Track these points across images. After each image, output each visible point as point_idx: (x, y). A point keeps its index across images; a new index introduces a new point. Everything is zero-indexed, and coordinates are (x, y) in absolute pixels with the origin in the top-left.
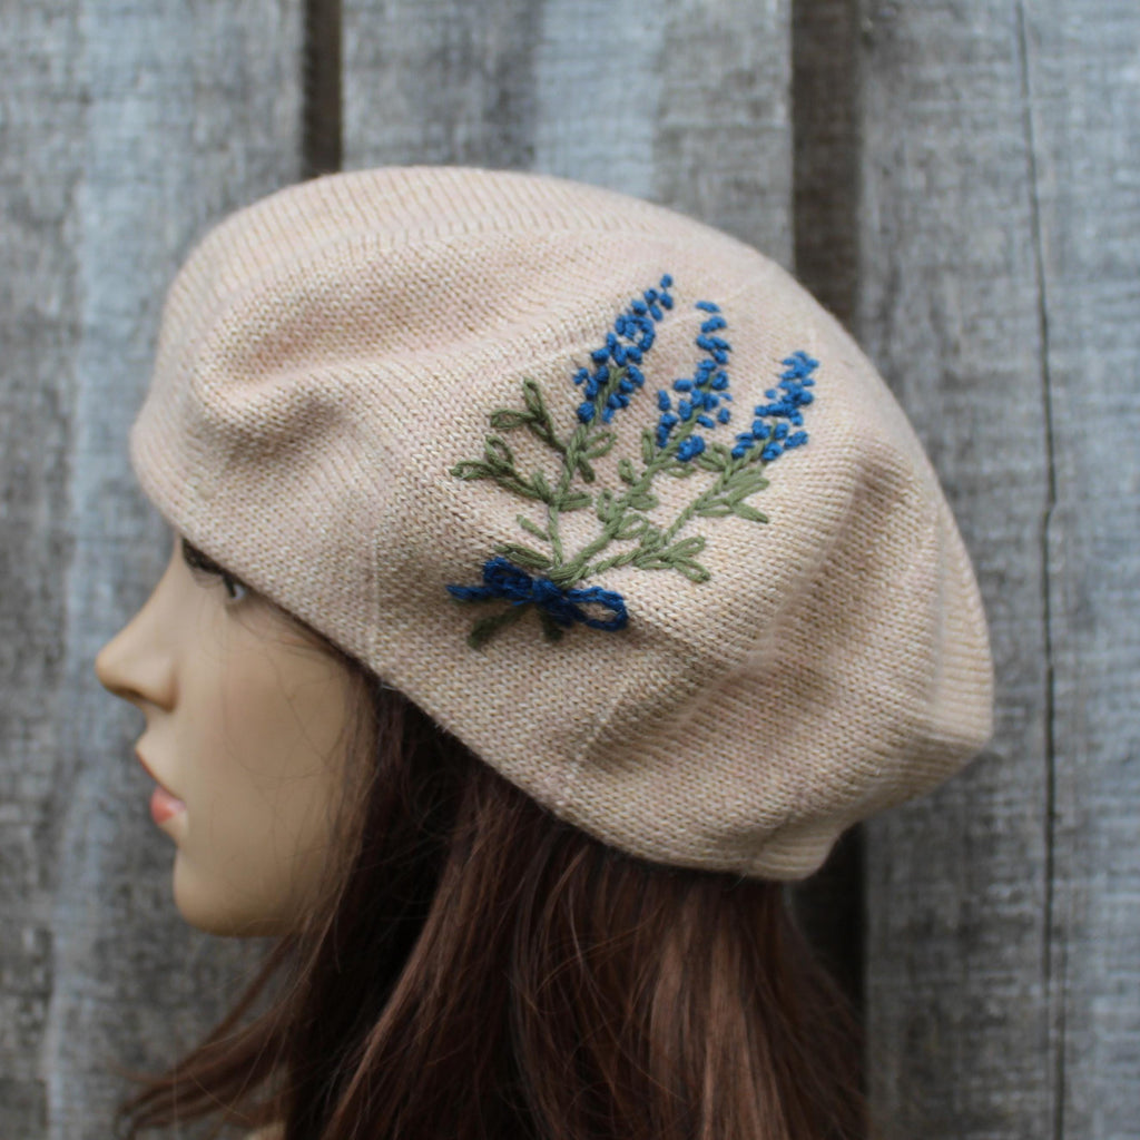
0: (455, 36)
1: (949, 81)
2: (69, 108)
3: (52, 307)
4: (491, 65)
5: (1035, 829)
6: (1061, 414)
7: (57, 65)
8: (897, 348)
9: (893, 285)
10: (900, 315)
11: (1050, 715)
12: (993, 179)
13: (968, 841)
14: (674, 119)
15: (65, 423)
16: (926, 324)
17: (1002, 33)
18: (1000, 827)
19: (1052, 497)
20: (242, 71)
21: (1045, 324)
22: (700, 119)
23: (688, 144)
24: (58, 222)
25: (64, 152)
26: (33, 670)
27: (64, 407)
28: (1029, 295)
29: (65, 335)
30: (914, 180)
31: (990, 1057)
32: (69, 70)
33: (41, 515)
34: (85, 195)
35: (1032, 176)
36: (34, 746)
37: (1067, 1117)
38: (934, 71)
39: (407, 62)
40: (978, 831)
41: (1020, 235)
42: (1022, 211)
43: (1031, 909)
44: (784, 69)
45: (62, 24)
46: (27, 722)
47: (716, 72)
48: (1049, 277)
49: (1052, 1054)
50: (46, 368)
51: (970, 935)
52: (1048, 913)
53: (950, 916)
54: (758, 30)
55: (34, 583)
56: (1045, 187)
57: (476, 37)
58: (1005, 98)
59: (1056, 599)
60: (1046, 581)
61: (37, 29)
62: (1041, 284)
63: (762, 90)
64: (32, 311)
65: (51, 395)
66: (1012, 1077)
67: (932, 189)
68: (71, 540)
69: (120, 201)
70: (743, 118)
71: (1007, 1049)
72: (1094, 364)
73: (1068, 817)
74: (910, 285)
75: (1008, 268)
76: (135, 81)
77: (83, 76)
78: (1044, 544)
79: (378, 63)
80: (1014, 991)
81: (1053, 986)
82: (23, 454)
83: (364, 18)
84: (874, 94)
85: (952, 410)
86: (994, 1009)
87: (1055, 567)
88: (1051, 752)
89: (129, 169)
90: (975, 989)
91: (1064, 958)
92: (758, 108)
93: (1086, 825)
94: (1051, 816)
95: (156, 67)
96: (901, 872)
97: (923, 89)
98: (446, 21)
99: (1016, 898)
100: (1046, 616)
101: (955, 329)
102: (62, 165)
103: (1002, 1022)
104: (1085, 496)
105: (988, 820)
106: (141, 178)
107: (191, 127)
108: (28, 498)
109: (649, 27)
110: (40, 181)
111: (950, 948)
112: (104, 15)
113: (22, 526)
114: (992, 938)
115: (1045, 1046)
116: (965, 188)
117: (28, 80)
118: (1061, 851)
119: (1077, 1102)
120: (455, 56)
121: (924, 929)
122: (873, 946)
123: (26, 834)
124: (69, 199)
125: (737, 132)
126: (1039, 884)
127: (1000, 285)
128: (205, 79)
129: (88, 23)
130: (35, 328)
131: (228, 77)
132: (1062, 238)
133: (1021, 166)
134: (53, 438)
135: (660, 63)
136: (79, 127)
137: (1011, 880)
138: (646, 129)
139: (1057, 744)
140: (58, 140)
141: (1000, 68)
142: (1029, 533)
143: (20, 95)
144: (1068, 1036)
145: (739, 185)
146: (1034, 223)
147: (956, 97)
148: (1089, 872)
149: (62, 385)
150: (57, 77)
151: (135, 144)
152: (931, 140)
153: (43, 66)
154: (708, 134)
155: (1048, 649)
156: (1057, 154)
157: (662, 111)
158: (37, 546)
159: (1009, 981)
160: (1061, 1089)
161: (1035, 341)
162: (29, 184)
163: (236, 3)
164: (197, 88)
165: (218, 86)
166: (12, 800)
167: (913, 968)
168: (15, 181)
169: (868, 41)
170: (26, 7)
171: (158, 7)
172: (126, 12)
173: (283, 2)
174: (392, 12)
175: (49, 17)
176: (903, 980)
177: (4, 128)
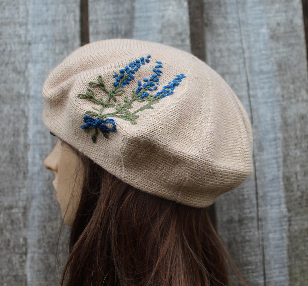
0: (115, 27)
1: (224, 33)
2: (26, 46)
3: (23, 91)
4: (123, 33)
5: (253, 197)
6: (253, 104)
7: (23, 37)
12: (235, 54)
13: (239, 200)
14: (165, 43)
15: (27, 118)
17: (235, 22)
18: (246, 196)
19: (252, 122)
20: (66, 36)
21: (248, 85)
22: (170, 43)
24: (24, 72)
25: (25, 56)
26: (21, 176)
27: (26, 114)
28: (244, 78)
29: (26, 98)
30: (218, 54)
31: (247, 249)
32: (26, 38)
33: (22, 139)
34: (30, 66)
35: (244, 52)
36: (21, 194)
37: (265, 261)
38: (221, 31)
39: (104, 33)
40: (241, 198)
41: (242, 66)
42: (241, 61)
43: (254, 215)
44: (188, 32)
45: (24, 27)
46: (19, 188)
47: (173, 33)
48: (249, 74)
49: (261, 247)
50: (22, 106)
51: (241, 221)
52: (258, 215)
53: (236, 218)
54: (182, 24)
55: (20, 155)
56: (247, 55)
57: (119, 27)
58: (237, 36)
61: (18, 28)
62: (247, 76)
63: (184, 36)
64: (18, 92)
65: (23, 112)
66: (253, 253)
67: (222, 56)
68: (29, 145)
69: (39, 66)
70: (179, 43)
71: (251, 247)
72: (259, 93)
73: (261, 193)
75: (239, 73)
76: (41, 39)
77: (29, 39)
79: (97, 33)
80: (251, 234)
81: (260, 232)
82: (17, 125)
83: (94, 24)
84: (208, 36)
86: (247, 238)
88: (256, 179)
89: (40, 59)
90: (243, 234)
91: (262, 226)
92: (183, 41)
93: (265, 195)
94: (257, 193)
95: (46, 36)
96: (225, 208)
97: (219, 35)
98: (113, 24)
99: (251, 212)
102: (25, 59)
103: (249, 241)
104: (259, 122)
105: (243, 195)
106: (43, 61)
107: (55, 49)
108: (18, 136)
109: (158, 23)
110: (20, 63)
111: (236, 225)
112: (34, 25)
113: (18, 142)
114: (246, 222)
115: (259, 246)
116: (229, 56)
117: (16, 40)
118: (260, 201)
119: (267, 258)
120: (115, 31)
121: (230, 221)
123: (20, 215)
124: (26, 67)
125: (178, 46)
126: (255, 209)
127: (238, 77)
128: (58, 38)
129: (30, 27)
130: (19, 96)
131: (63, 38)
132: (251, 66)
133: (240, 51)
134: (24, 121)
135: (161, 32)
136: (29, 50)
137: (249, 208)
139: (257, 177)
140: (23, 53)
141: (235, 30)
143: (14, 43)
144: (265, 243)
146: (244, 63)
147: (226, 36)
148: (266, 205)
149: (26, 109)
150: (23, 39)
151: (42, 54)
152: (222, 46)
153: (20, 37)
156: (249, 48)
157: (162, 42)
158: (21, 147)
159: (250, 232)
160: (264, 255)
161: (246, 88)
162: (17, 64)
163: (64, 21)
164: (56, 41)
165: (61, 40)
166: (16, 207)
167: (229, 230)
168: (14, 63)
169: (206, 25)
170: (15, 24)
171: (46, 23)
172: (39, 24)
173: (75, 21)
174: (100, 22)
175: (21, 26)
176: (227, 233)
177: (10, 51)
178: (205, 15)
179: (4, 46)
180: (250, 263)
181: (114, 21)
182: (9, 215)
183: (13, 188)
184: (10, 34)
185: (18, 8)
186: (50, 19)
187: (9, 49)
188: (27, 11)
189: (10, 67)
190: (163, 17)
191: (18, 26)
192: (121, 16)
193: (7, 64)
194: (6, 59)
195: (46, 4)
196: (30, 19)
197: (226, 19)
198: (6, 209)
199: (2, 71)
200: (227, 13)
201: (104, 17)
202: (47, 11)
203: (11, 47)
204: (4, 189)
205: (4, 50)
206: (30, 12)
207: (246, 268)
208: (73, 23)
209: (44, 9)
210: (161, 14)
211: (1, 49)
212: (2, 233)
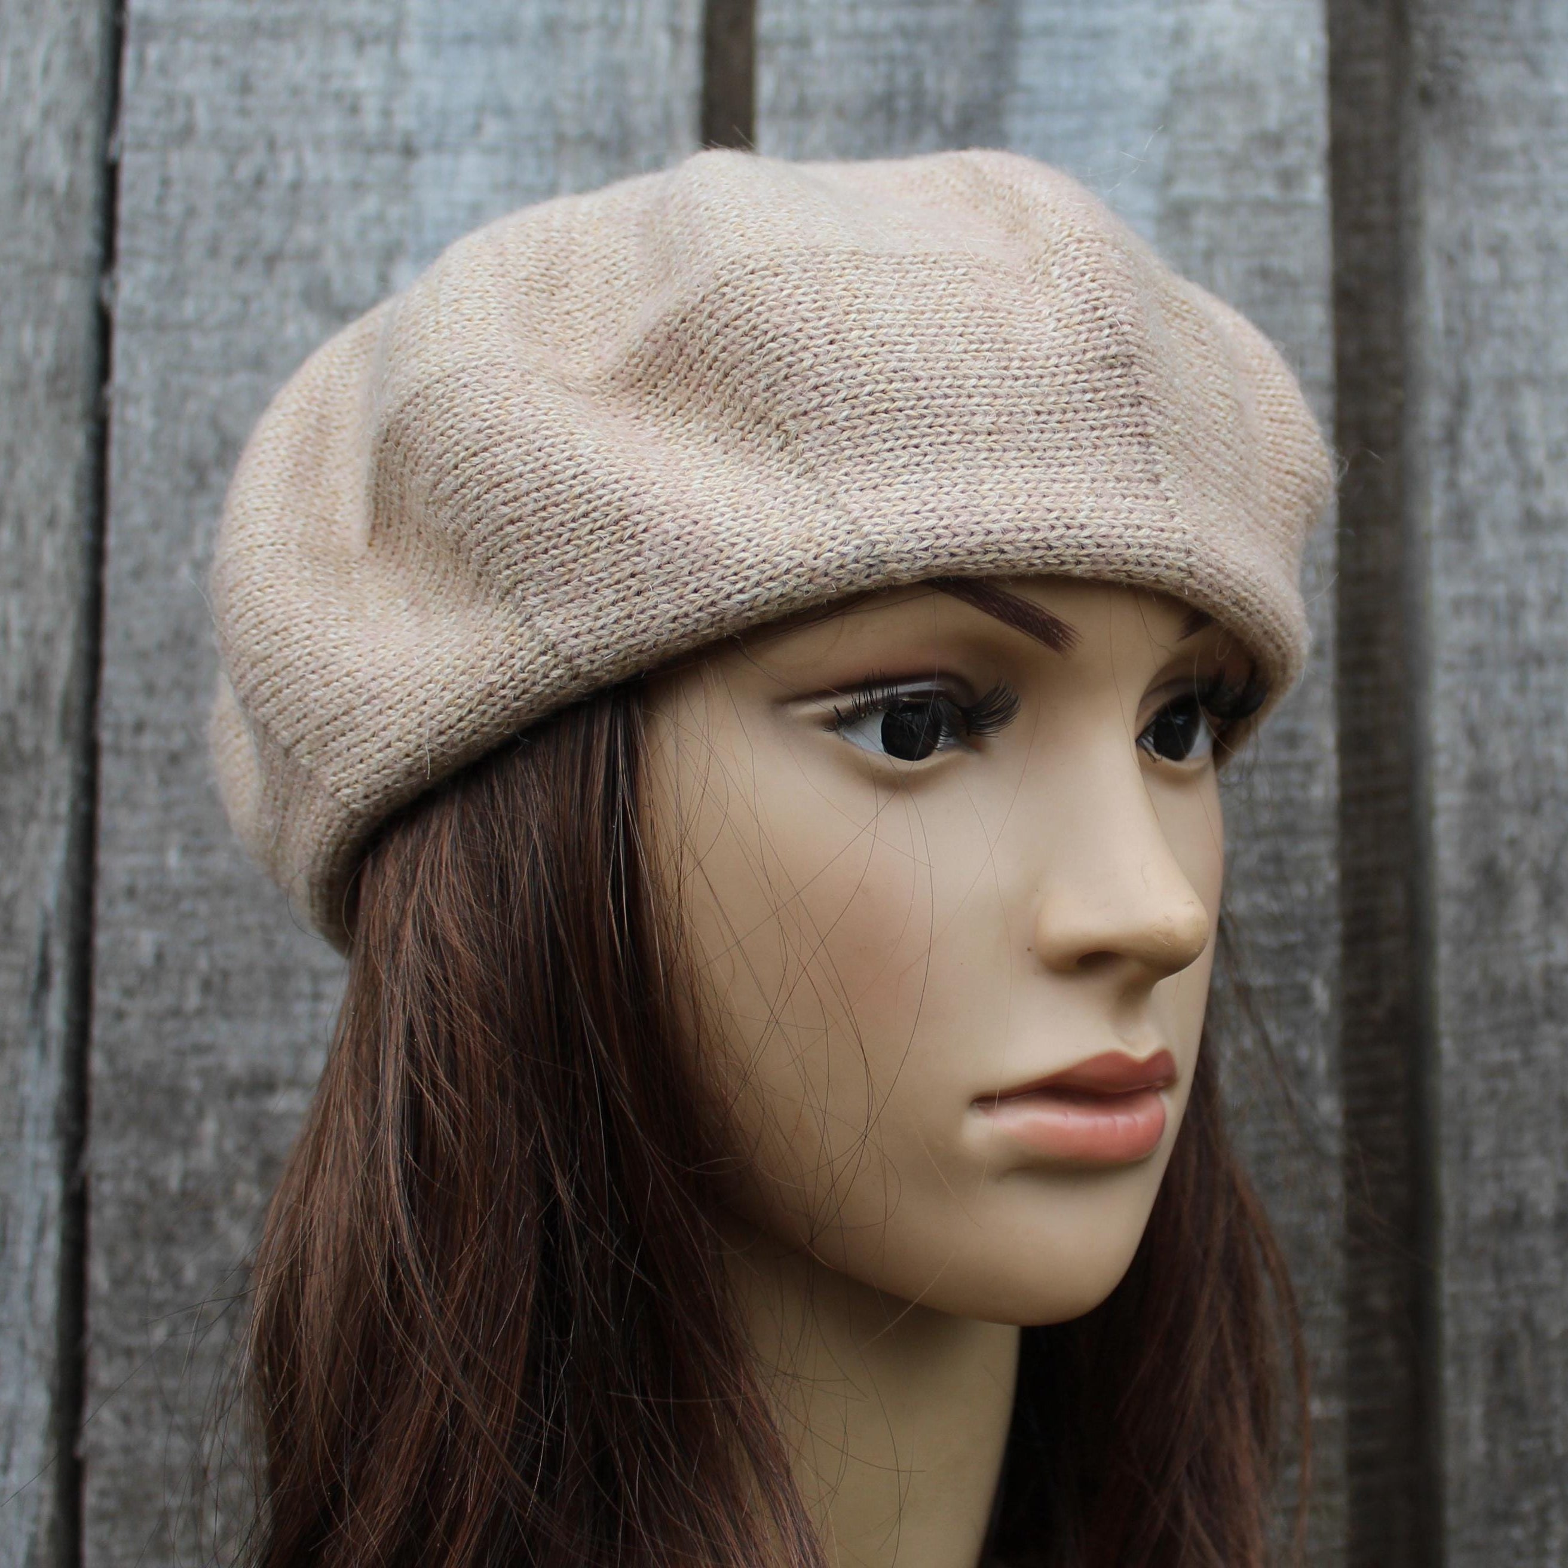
0: (903, 77)
1: (1525, 149)
2: (386, 162)
4: (949, 117)
7: (371, 105)
8: (1467, 478)
9: (1461, 399)
10: (1469, 437)
14: (1183, 189)
16: (1501, 450)
20: (620, 118)
22: (1215, 190)
23: (1201, 221)
25: (380, 218)
30: (1484, 268)
32: (387, 113)
38: (1506, 137)
39: (840, 111)
44: (1320, 132)
45: (378, 53)
47: (1233, 132)
53: (1543, 1201)
54: (1286, 82)
57: (930, 81)
61: (344, 58)
63: (1293, 155)
67: (1507, 282)
70: (1269, 190)
74: (1482, 401)
76: (477, 128)
77: (405, 121)
79: (803, 110)
83: (784, 54)
84: (1435, 162)
85: (1536, 557)
92: (1288, 179)
95: (505, 111)
96: (1483, 1146)
97: (1495, 159)
98: (891, 58)
101: (1537, 456)
102: (376, 236)
107: (552, 188)
109: (1150, 73)
110: (346, 255)
111: (1543, 1242)
112: (435, 43)
116: (1545, 282)
117: (332, 123)
120: (903, 104)
121: (1511, 1220)
122: (1448, 1244)
124: (384, 279)
125: (1262, 206)
128: (572, 129)
129: (413, 53)
131: (601, 126)
135: (1163, 120)
136: (401, 187)
138: (1147, 202)
140: (371, 204)
143: (319, 143)
145: (1265, 274)
147: (1533, 168)
150: (371, 122)
151: (476, 210)
152: (1507, 222)
153: (352, 107)
154: (1226, 209)
157: (1168, 180)
162: (330, 259)
163: (613, 31)
164: (560, 139)
165: (587, 138)
166: (293, 1083)
167: (1499, 1269)
168: (312, 255)
169: (1426, 97)
170: (328, 31)
171: (509, 35)
172: (466, 39)
173: (675, 32)
174: (821, 47)
175: (360, 44)
176: (1487, 1285)
177: (296, 186)
178: (1420, 41)
179: (258, 157)
181: (898, 46)
182: (254, 1128)
183: (282, 973)
184: (296, 91)
186: (530, 15)
187: (288, 172)
189: (291, 276)
190: (1180, 36)
191: (343, 43)
192: (940, 15)
193: (271, 261)
194: (271, 230)
197: (1535, 66)
198: (232, 1089)
199: (246, 300)
200: (1543, 36)
201: (844, 22)
203: (299, 162)
204: (226, 975)
205: (259, 181)
208: (663, 42)
210: (1168, 20)
211: (245, 171)
212: (208, 1225)
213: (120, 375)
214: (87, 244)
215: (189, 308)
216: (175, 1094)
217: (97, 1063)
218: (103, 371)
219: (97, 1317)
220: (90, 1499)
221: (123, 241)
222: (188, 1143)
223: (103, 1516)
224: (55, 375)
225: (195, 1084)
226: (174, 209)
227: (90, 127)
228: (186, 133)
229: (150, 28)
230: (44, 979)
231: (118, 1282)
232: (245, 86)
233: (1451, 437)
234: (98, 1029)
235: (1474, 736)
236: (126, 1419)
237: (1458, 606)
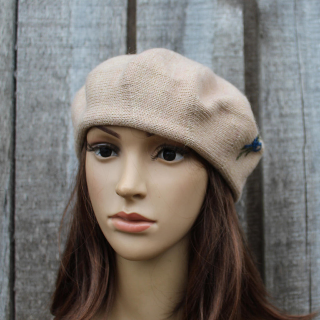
0: (164, 33)
1: (280, 46)
2: (68, 50)
3: (63, 99)
4: (173, 41)
5: (303, 220)
6: (307, 123)
7: (64, 39)
8: (270, 108)
9: (268, 93)
10: (270, 100)
11: (306, 193)
12: (291, 69)
13: (288, 223)
14: (217, 54)
15: (66, 127)
16: (276, 102)
17: (292, 35)
18: (295, 219)
19: (305, 142)
20: (111, 41)
21: (303, 102)
22: (222, 54)
23: (220, 60)
24: (65, 78)
25: (67, 60)
26: (59, 188)
27: (66, 123)
28: (299, 96)
29: (66, 105)
30: (272, 69)
31: (294, 274)
32: (67, 41)
33: (60, 150)
34: (71, 71)
35: (299, 68)
36: (59, 208)
37: (312, 288)
38: (277, 44)
39: (152, 40)
40: (290, 220)
41: (297, 82)
42: (297, 77)
43: (303, 239)
44: (242, 43)
45: (66, 29)
46: (57, 201)
47: (226, 43)
48: (304, 91)
49: (308, 273)
50: (62, 114)
51: (289, 245)
52: (307, 240)
53: (284, 241)
54: (236, 34)
55: (59, 167)
56: (303, 71)
57: (169, 34)
58: (293, 50)
59: (307, 166)
60: (304, 162)
61: (59, 30)
62: (302, 93)
63: (237, 47)
64: (58, 99)
65: (63, 120)
66: (299, 279)
67: (277, 71)
68: (68, 156)
69: (80, 72)
70: (232, 54)
71: (298, 272)
72: (314, 112)
73: (310, 216)
74: (272, 93)
75: (294, 89)
76: (84, 44)
77: (71, 42)
78: (304, 153)
79: (145, 40)
80: (299, 258)
81: (308, 256)
82: (56, 135)
83: (142, 29)
84: (263, 49)
85: (282, 122)
86: (295, 262)
87: (307, 158)
88: (306, 201)
89: (83, 65)
90: (290, 258)
91: (310, 250)
92: (236, 52)
93: (315, 219)
94: (307, 217)
95: (90, 40)
96: (273, 231)
97: (274, 48)
98: (162, 30)
99: (299, 236)
100: (305, 170)
101: (282, 103)
102: (66, 64)
103: (296, 265)
104: (313, 142)
105: (292, 218)
106: (86, 67)
107: (99, 55)
108: (57, 146)
109: (210, 32)
110: (60, 67)
111: (284, 248)
112: (76, 27)
113: (56, 153)
114: (294, 246)
115: (306, 271)
116: (284, 71)
117: (57, 43)
118: (309, 224)
119: (314, 283)
120: (164, 38)
121: (278, 244)
122: (266, 248)
123: (57, 230)
124: (67, 72)
125: (231, 57)
126: (304, 233)
127: (293, 93)
128: (102, 43)
129: (72, 29)
130: (59, 104)
131: (108, 43)
132: (306, 83)
133: (296, 66)
134: (64, 131)
135: (213, 41)
136: (70, 54)
137: (298, 232)
138: (209, 56)
139: (308, 200)
140: (65, 58)
141: (292, 43)
142: (300, 151)
143: (55, 46)
144: (312, 268)
145: (232, 70)
146: (300, 79)
147: (282, 50)
148: (315, 229)
149: (66, 118)
150: (64, 42)
151: (84, 59)
152: (277, 60)
153: (61, 39)
154: (224, 58)
155: (305, 177)
156: (305, 63)
157: (213, 52)
158: (59, 158)
159: (298, 256)
160: (310, 280)
161: (300, 106)
162: (57, 69)
163: (110, 25)
164: (100, 46)
165: (105, 45)
166: (53, 221)
167: (276, 253)
168: (54, 67)
169: (262, 36)
170: (56, 25)
171: (90, 26)
172: (82, 27)
173: (122, 25)
174: (149, 28)
175: (62, 27)
176: (274, 256)
177: (51, 55)
178: (260, 26)
179: (43, 49)
180: (295, 289)
181: (163, 28)
182: (46, 230)
183: (50, 201)
184: (50, 37)
185: (59, 9)
186: (94, 22)
187: (49, 52)
188: (70, 12)
189: (50, 71)
190: (216, 25)
191: (59, 27)
192: (171, 22)
193: (46, 69)
194: (46, 63)
195: (91, 5)
196: (73, 20)
197: (282, 31)
198: (42, 222)
199: (41, 76)
200: (283, 25)
201: (153, 23)
202: (92, 13)
203: (51, 50)
204: (40, 202)
205: (44, 53)
206: (73, 13)
207: (292, 293)
208: (119, 27)
209: (88, 10)
210: (213, 22)
211: (41, 52)
212: (37, 248)
213: (18, 90)
214: (11, 65)
215: (31, 78)
216: (31, 224)
217: (16, 218)
218: (15, 89)
219: (17, 265)
220: (17, 298)
221: (18, 65)
222: (33, 233)
223: (19, 301)
224: (6, 90)
225: (34, 222)
226: (28, 59)
227: (11, 43)
228: (30, 45)
229: (22, 25)
230: (6, 202)
231: (21, 258)
232: (41, 36)
233: (266, 99)
234: (17, 212)
235: (271, 155)
236: (23, 284)
237: (268, 131)
